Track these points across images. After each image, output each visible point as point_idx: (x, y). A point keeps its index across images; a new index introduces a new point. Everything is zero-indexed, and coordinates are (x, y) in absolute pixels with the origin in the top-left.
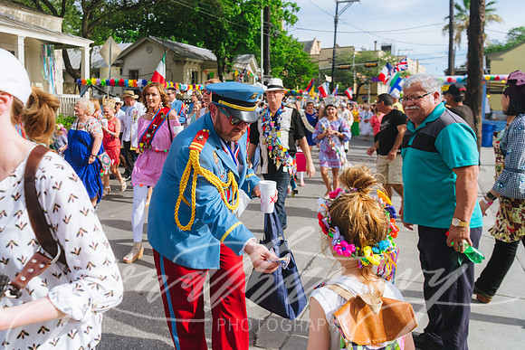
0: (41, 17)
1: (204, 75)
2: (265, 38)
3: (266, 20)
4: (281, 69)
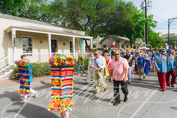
0: (79, 31)
1: (126, 45)
2: (146, 32)
3: (146, 26)
4: (150, 42)
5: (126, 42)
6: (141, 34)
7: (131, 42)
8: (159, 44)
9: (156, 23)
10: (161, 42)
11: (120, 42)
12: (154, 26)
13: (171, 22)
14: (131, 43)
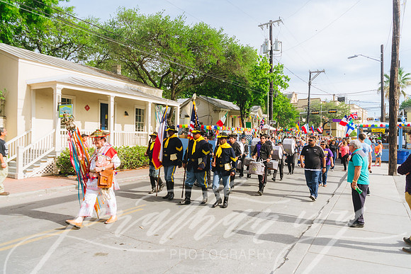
1: (231, 118)
2: (270, 97)
3: (271, 87)
4: (276, 114)
5: (231, 112)
6: (262, 100)
7: (241, 114)
8: (291, 120)
9: (289, 80)
10: (295, 115)
11: (220, 111)
12: (285, 86)
13: (314, 78)
14: (243, 115)
